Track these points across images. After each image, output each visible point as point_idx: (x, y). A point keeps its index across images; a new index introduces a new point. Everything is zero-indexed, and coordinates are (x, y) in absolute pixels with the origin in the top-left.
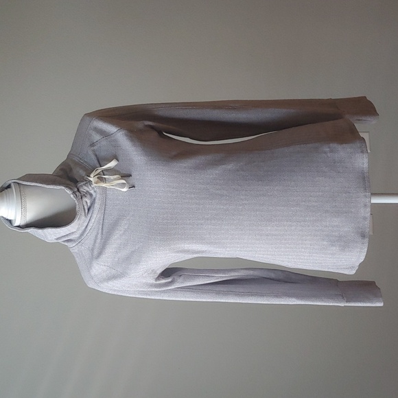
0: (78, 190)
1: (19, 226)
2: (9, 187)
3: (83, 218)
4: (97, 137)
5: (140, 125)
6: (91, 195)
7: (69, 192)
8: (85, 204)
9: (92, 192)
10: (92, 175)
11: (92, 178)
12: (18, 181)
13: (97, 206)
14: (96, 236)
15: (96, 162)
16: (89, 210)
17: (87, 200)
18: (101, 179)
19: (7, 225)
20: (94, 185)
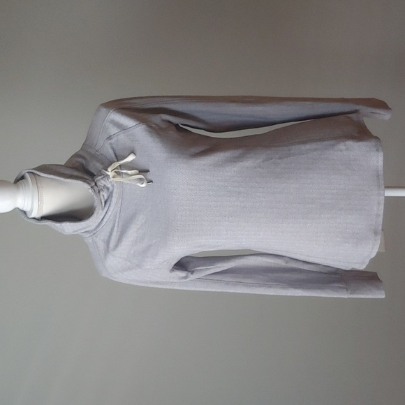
0: (96, 184)
1: (34, 218)
3: (100, 211)
4: (113, 130)
6: (108, 189)
7: (86, 186)
8: (102, 197)
9: (109, 186)
10: (110, 169)
11: (110, 173)
12: (34, 171)
13: (114, 199)
14: (112, 229)
15: (113, 156)
16: (105, 203)
17: (105, 194)
18: (119, 174)
19: (23, 216)
20: (112, 179)
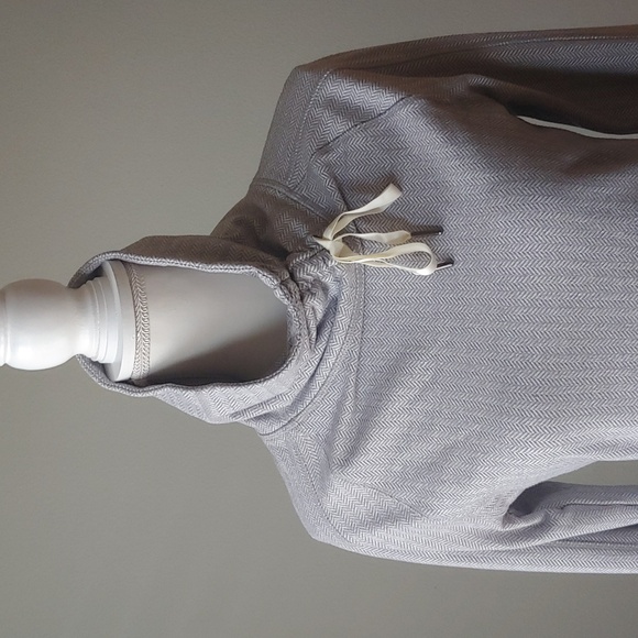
0: (292, 277)
1: (128, 382)
2: (98, 272)
3: (307, 354)
4: (335, 127)
5: (460, 84)
6: (325, 289)
7: (268, 280)
8: (309, 314)
9: (329, 281)
10: (329, 234)
11: (329, 242)
12: (124, 257)
13: (342, 319)
14: (340, 405)
15: (336, 196)
16: (319, 329)
17: (317, 305)
18: (352, 245)
19: (96, 378)
20: (335, 261)
